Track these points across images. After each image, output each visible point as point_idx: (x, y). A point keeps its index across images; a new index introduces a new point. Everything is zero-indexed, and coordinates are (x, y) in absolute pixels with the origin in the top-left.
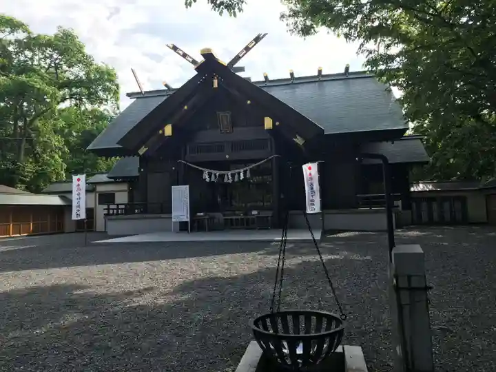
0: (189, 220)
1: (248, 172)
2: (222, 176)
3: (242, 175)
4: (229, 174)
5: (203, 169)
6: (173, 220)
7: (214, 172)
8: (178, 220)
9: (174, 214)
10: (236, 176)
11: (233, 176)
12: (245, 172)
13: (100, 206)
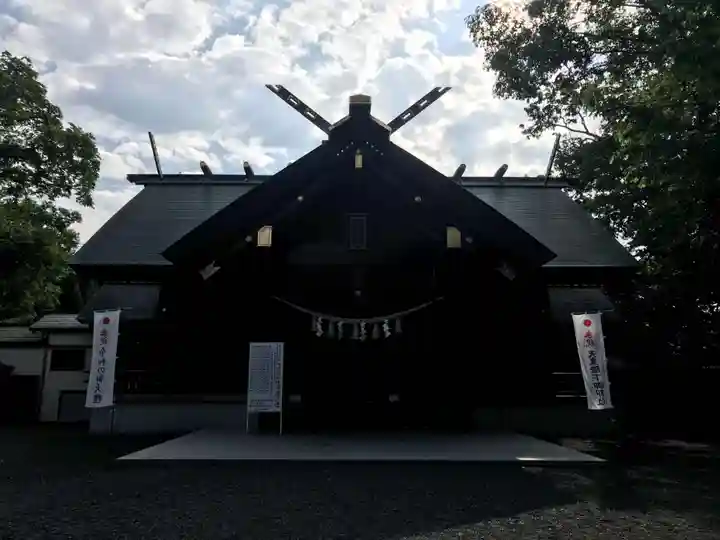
0: (279, 410)
1: (398, 324)
2: (348, 328)
3: (386, 327)
4: (363, 324)
5: (313, 314)
6: (251, 409)
7: (334, 319)
8: (261, 409)
9: (252, 395)
10: (375, 329)
11: (369, 328)
12: (392, 324)
13: (55, 373)
